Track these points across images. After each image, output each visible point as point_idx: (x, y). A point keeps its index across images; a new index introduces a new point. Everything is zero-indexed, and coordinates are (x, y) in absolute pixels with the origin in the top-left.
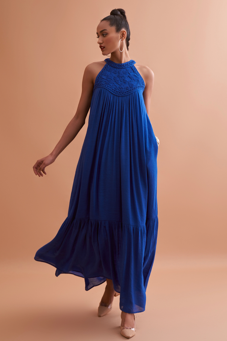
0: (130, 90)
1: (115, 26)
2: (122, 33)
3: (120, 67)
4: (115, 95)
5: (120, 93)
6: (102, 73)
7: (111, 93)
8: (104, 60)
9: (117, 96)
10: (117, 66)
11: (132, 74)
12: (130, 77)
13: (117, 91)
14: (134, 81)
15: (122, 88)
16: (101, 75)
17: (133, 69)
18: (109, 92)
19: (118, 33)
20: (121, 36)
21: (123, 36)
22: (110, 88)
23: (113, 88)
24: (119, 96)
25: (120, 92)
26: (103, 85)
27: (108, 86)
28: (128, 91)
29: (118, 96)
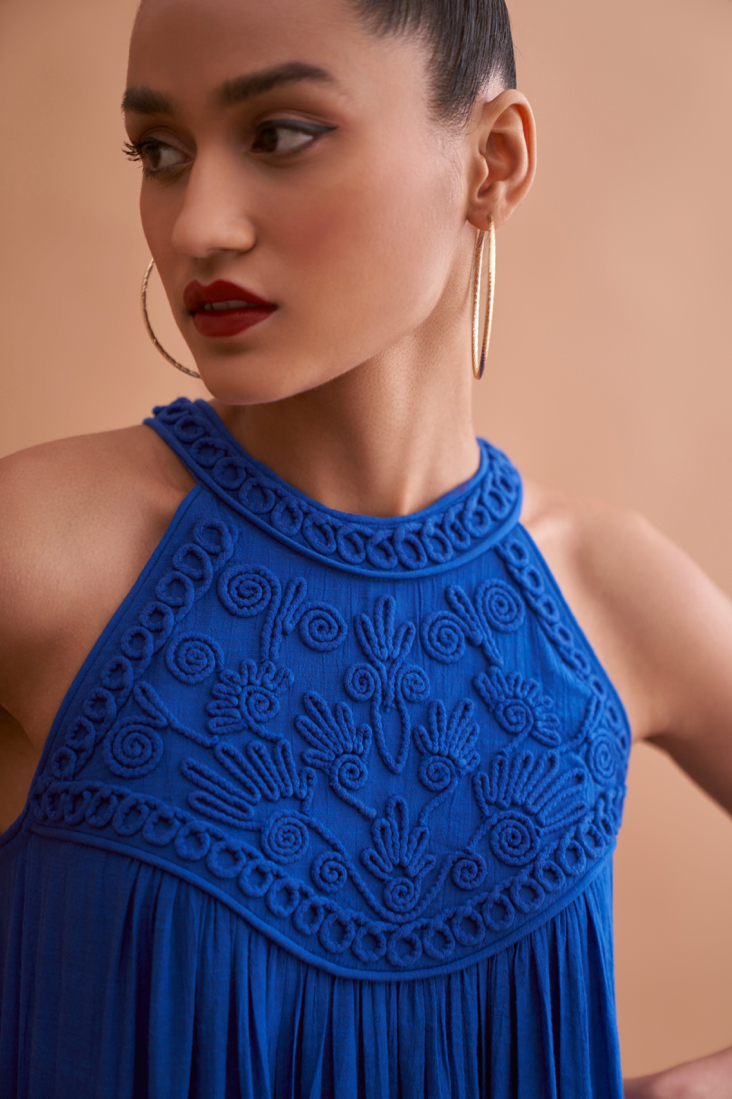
0: (501, 905)
1: (422, 32)
2: (488, 127)
3: (377, 558)
4: (318, 970)
5: (374, 939)
6: (150, 648)
7: (271, 942)
8: (138, 421)
9: (333, 977)
10: (347, 553)
11: (510, 655)
12: (489, 706)
13: (347, 914)
14: (532, 751)
15: (401, 868)
16: (129, 677)
17: (520, 586)
18: (244, 933)
19: (455, 133)
20: (476, 172)
21: (495, 175)
22: (260, 873)
23: (297, 882)
24: (359, 983)
25: (379, 927)
26: (164, 821)
27: (232, 854)
28: (471, 922)
29: (344, 980)
